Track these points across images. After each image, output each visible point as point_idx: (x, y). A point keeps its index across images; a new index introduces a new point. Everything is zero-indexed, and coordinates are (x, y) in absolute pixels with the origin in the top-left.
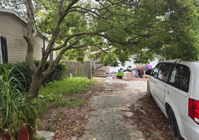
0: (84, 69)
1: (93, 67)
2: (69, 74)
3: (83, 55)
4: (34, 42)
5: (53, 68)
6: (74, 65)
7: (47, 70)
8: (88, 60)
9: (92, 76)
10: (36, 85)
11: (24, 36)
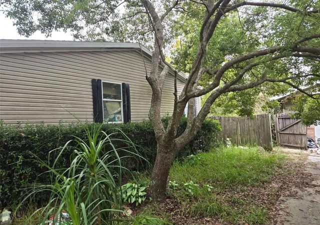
0: (254, 130)
1: (274, 126)
2: (225, 139)
3: (252, 104)
4: (162, 85)
5: (194, 130)
6: (235, 123)
7: (183, 135)
8: (263, 113)
9: (272, 145)
10: (163, 164)
11: (147, 77)
